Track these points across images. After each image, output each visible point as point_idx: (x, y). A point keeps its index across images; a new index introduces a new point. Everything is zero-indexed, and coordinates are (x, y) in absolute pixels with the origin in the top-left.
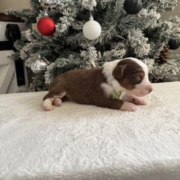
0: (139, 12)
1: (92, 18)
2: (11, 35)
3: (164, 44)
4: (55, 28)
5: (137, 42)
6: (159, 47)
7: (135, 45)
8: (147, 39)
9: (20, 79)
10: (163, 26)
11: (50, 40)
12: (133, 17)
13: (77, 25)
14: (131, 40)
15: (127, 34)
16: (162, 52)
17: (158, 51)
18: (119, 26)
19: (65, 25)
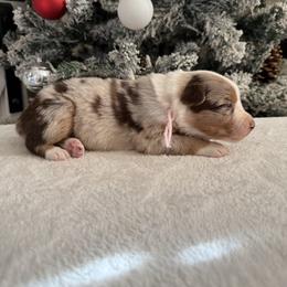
3: (271, 46)
4: (65, 4)
5: (222, 37)
6: (263, 51)
7: (217, 42)
8: (241, 32)
9: (14, 101)
10: (272, 12)
11: (60, 30)
13: (110, 3)
14: (211, 34)
15: (204, 23)
16: (267, 61)
17: (260, 59)
18: (189, 7)
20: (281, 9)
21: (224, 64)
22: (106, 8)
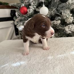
0: (67, 1)
1: (44, 5)
2: (12, 15)
4: (27, 11)
5: (66, 16)
8: (71, 15)
9: (17, 32)
11: (27, 16)
12: (64, 4)
14: (64, 15)
15: (62, 13)
18: (58, 9)
19: (32, 9)
21: (67, 23)
22: (37, 11)
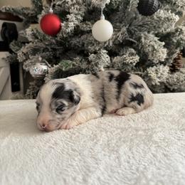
0: (154, 13)
1: (103, 17)
2: (7, 35)
3: (178, 51)
4: (61, 26)
5: (153, 46)
8: (163, 43)
9: (15, 84)
10: (177, 31)
11: (54, 41)
13: (85, 26)
14: (146, 44)
15: (140, 38)
16: (175, 59)
17: (171, 58)
18: (131, 28)
19: (72, 23)
20: (181, 30)
22: (82, 29)
